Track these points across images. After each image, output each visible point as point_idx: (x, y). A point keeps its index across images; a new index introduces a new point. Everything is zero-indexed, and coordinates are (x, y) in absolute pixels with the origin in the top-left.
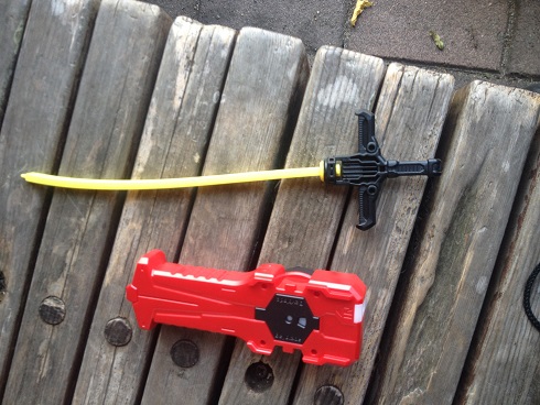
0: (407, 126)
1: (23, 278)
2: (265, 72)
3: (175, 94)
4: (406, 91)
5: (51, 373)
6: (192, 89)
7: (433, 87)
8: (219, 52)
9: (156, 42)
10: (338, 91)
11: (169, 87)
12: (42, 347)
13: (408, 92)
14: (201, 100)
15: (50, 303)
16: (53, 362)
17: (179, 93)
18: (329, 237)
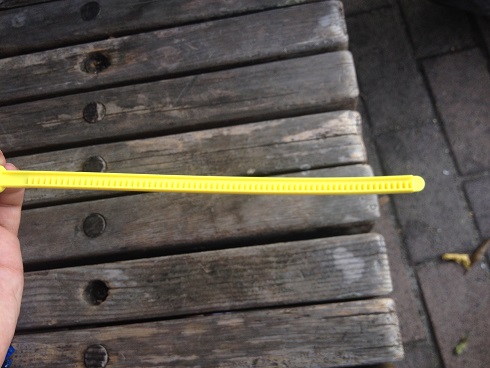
3: (294, 134)
4: (374, 321)
5: (47, 130)
6: (304, 146)
8: (342, 154)
9: (329, 104)
10: (350, 264)
11: (298, 128)
12: (65, 116)
14: (298, 156)
15: (100, 108)
16: (56, 129)
18: (227, 305)
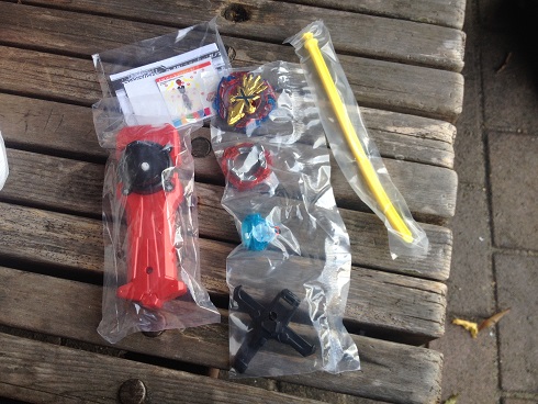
0: (399, 300)
1: (246, 33)
2: (425, 189)
3: (398, 127)
4: (427, 297)
6: (404, 139)
7: (433, 318)
8: (435, 156)
9: (435, 112)
11: (403, 123)
13: (426, 299)
14: (396, 146)
15: (231, 52)
17: (399, 130)
